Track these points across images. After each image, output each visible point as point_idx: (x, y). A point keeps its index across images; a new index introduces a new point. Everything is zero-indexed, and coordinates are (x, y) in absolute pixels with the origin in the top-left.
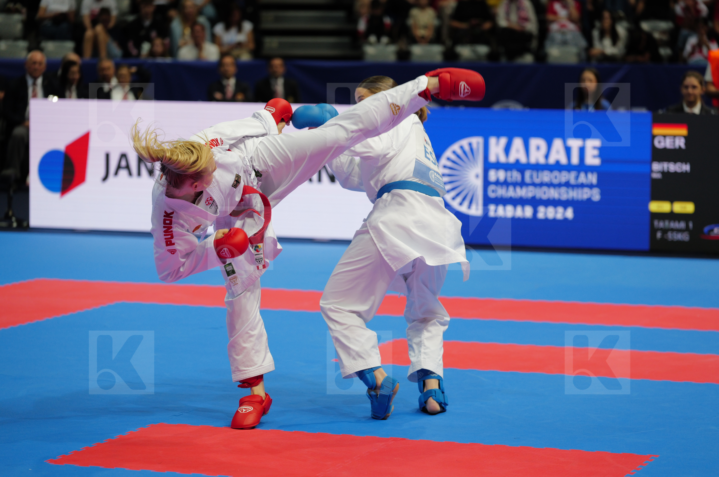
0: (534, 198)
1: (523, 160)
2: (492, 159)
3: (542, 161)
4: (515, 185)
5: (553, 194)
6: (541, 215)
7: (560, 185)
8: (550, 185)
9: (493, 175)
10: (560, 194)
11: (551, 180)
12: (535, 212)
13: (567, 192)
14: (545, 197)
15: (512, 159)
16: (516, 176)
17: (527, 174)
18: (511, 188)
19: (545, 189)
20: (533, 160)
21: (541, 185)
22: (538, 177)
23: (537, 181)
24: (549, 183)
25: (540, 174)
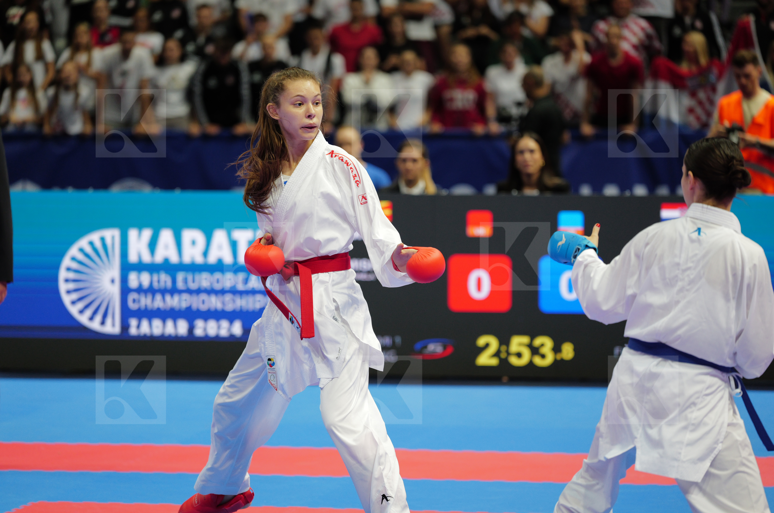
0: (189, 309)
1: (174, 259)
2: (133, 258)
3: (199, 260)
4: (163, 292)
5: (215, 303)
6: (199, 332)
7: (222, 292)
8: (210, 291)
9: (133, 280)
10: (223, 303)
11: (211, 284)
13: (234, 301)
14: (204, 308)
15: (159, 258)
16: (164, 279)
17: (180, 277)
19: (203, 296)
20: (187, 259)
21: (199, 291)
22: (194, 281)
23: (193, 286)
24: (209, 288)
25: (197, 276)
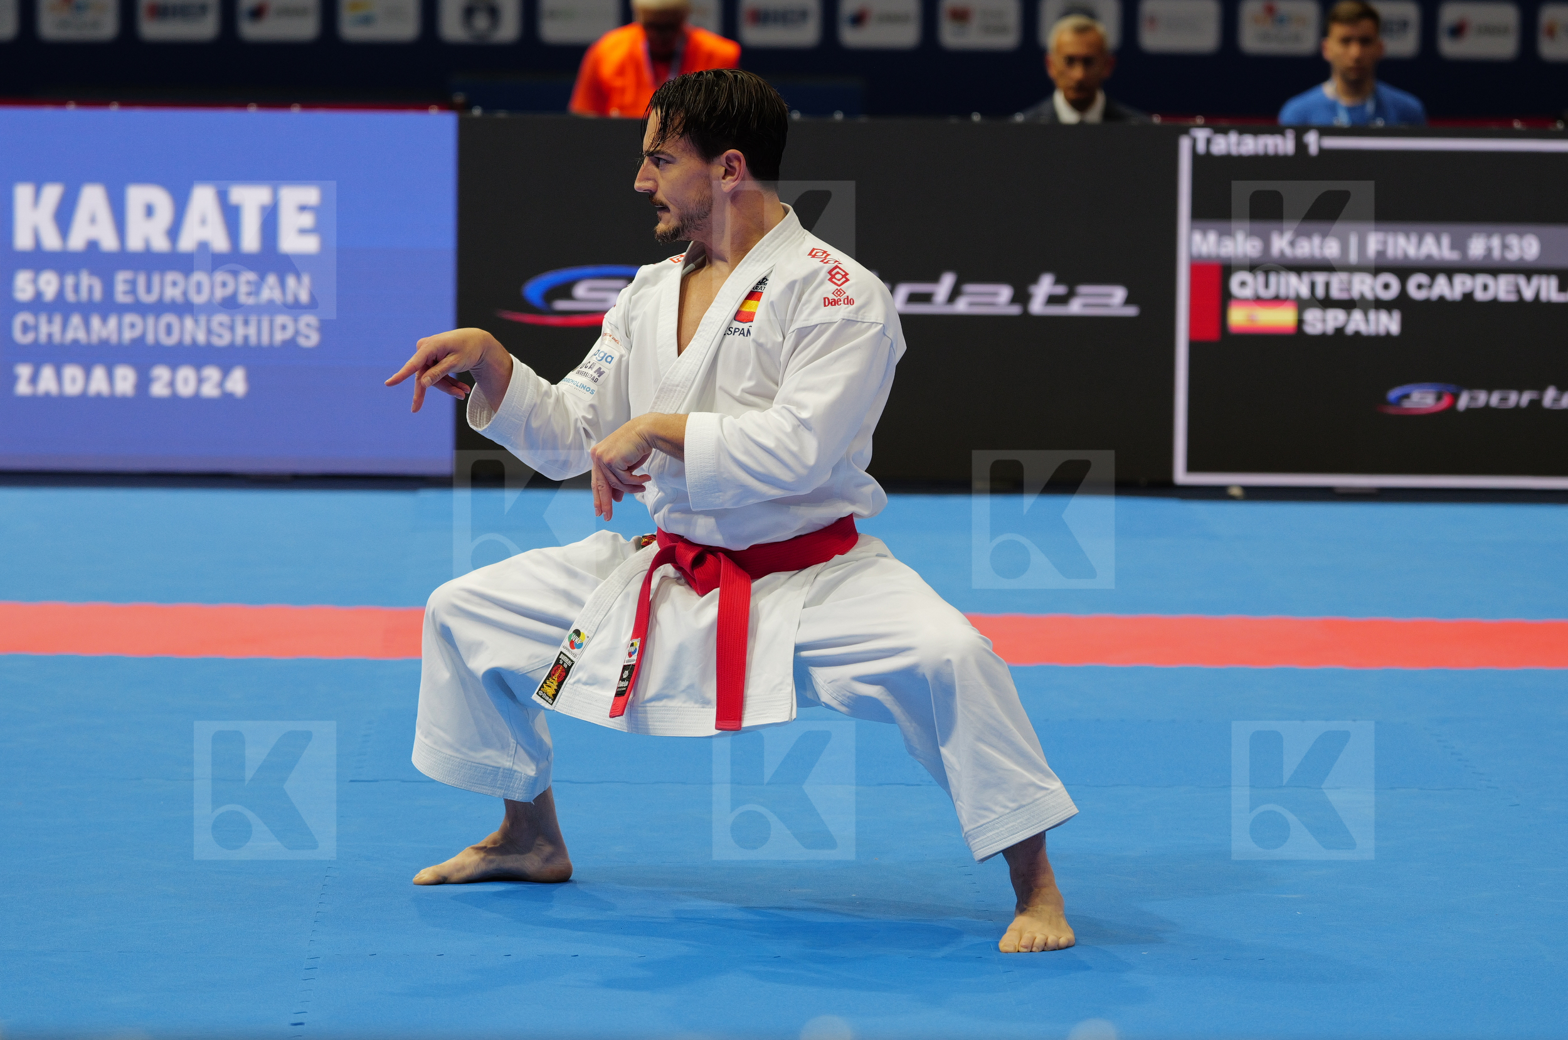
12: (144, 382)
18: (76, 320)
